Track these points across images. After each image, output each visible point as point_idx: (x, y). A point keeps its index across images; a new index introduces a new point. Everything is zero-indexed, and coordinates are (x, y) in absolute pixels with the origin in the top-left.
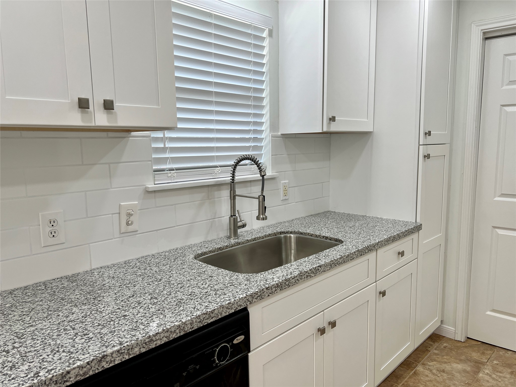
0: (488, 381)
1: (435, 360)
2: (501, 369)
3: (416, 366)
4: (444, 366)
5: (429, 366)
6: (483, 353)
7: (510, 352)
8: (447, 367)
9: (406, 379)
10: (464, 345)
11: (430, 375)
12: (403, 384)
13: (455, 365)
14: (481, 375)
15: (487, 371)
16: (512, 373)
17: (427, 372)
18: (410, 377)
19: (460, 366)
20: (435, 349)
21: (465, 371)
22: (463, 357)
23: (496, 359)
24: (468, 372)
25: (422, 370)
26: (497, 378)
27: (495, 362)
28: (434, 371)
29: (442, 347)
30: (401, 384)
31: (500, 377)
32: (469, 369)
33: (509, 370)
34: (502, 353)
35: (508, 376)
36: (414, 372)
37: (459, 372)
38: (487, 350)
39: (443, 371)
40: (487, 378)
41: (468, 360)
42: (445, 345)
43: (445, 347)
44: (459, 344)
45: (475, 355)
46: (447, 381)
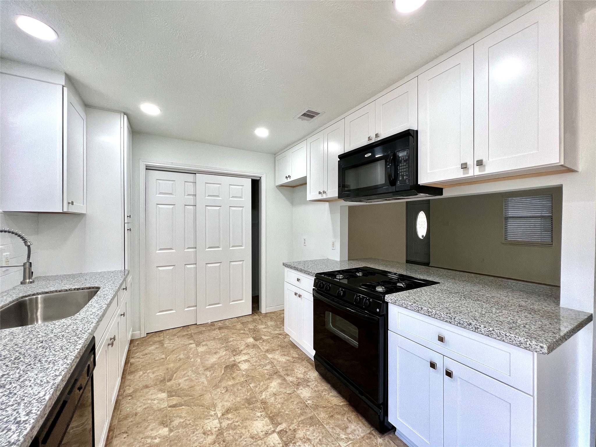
0: (170, 346)
1: (138, 352)
2: (172, 338)
3: (129, 360)
4: (144, 352)
5: (136, 356)
6: (159, 336)
7: (171, 330)
8: (146, 351)
9: (128, 370)
10: (147, 338)
11: (141, 360)
12: (129, 373)
13: (150, 349)
14: (165, 345)
15: (167, 342)
16: (178, 337)
17: (138, 360)
18: (130, 367)
19: (153, 348)
20: (133, 347)
21: (157, 348)
22: (151, 343)
23: (167, 335)
24: (158, 348)
25: (134, 360)
26: (173, 342)
27: (168, 337)
28: (141, 357)
29: (136, 344)
30: (127, 374)
31: (174, 341)
32: (158, 346)
33: (176, 337)
34: (167, 332)
35: (177, 339)
36: (130, 364)
37: (155, 350)
38: (160, 334)
39: (146, 354)
40: (169, 345)
41: (154, 343)
42: (137, 343)
43: (138, 344)
44: (144, 339)
45: (157, 339)
46: (152, 357)
